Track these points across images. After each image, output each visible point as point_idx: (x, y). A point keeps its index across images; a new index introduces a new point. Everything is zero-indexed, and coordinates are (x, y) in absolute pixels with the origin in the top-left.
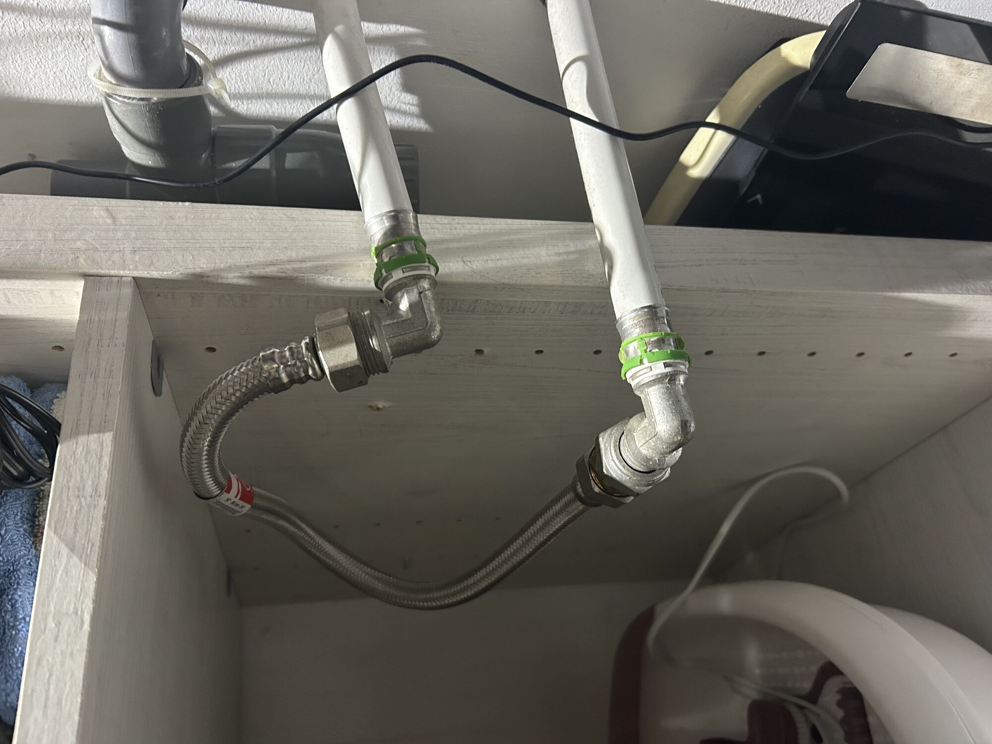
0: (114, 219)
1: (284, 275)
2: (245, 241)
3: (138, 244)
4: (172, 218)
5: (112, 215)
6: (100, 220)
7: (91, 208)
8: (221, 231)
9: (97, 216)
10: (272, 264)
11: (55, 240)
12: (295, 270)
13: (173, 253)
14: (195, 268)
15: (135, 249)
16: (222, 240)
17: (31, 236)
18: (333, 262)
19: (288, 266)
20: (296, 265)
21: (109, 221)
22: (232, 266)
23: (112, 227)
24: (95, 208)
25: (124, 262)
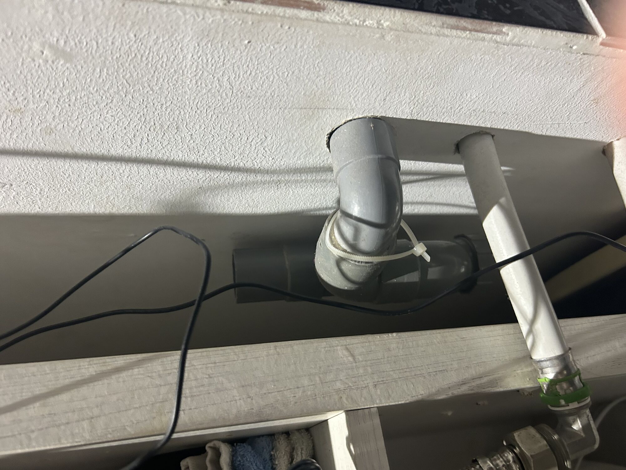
0: (353, 356)
1: (472, 392)
2: (441, 364)
3: (376, 378)
4: (389, 350)
5: (350, 352)
6: (345, 359)
7: (336, 348)
8: (423, 358)
9: (342, 356)
10: (464, 383)
11: (322, 383)
12: (478, 386)
13: (400, 383)
14: (417, 396)
15: (375, 383)
16: (426, 366)
17: (306, 382)
18: (499, 375)
19: (473, 384)
20: (478, 382)
21: (351, 359)
22: (440, 390)
23: (354, 364)
24: (339, 348)
25: (372, 397)
